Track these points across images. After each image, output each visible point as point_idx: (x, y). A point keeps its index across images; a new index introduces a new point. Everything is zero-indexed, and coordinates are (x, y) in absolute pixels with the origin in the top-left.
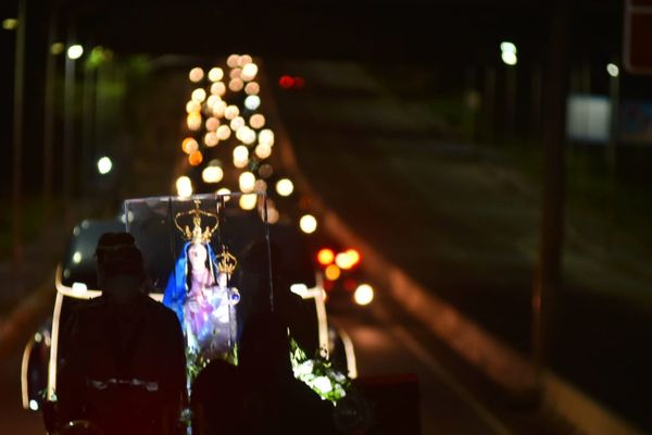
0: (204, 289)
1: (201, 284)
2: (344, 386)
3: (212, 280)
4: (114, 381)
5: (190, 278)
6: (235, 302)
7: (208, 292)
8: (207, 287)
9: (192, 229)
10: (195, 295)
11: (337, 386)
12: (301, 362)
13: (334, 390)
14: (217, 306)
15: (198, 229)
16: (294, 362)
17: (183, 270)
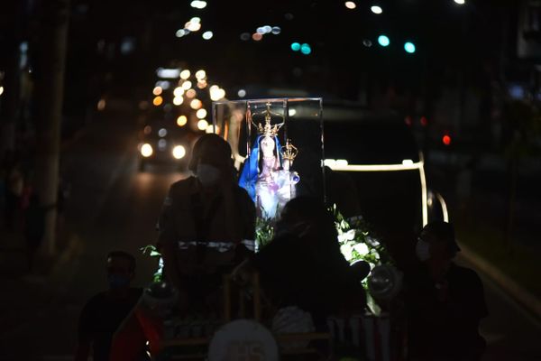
0: (271, 172)
1: (269, 168)
2: (378, 251)
3: (278, 165)
4: (194, 243)
5: (261, 163)
6: (296, 182)
7: (275, 175)
8: (274, 170)
9: (263, 126)
10: (265, 176)
11: (373, 250)
12: (345, 230)
13: (370, 253)
14: (282, 185)
15: (268, 125)
16: (340, 231)
17: (256, 157)
